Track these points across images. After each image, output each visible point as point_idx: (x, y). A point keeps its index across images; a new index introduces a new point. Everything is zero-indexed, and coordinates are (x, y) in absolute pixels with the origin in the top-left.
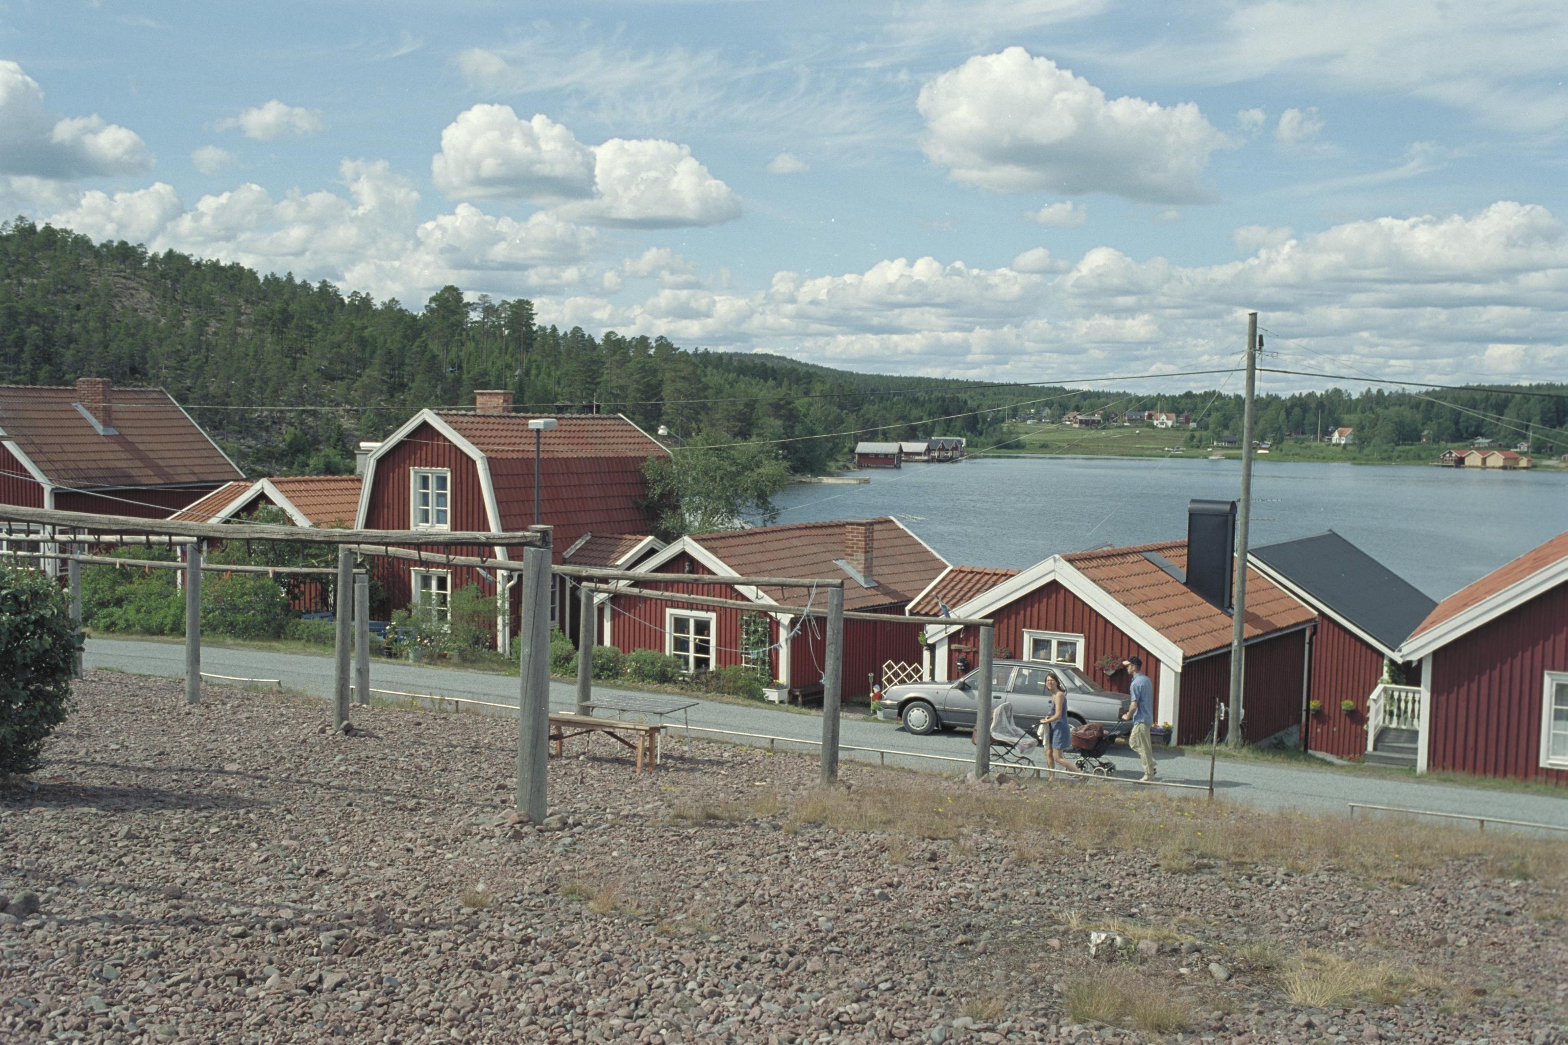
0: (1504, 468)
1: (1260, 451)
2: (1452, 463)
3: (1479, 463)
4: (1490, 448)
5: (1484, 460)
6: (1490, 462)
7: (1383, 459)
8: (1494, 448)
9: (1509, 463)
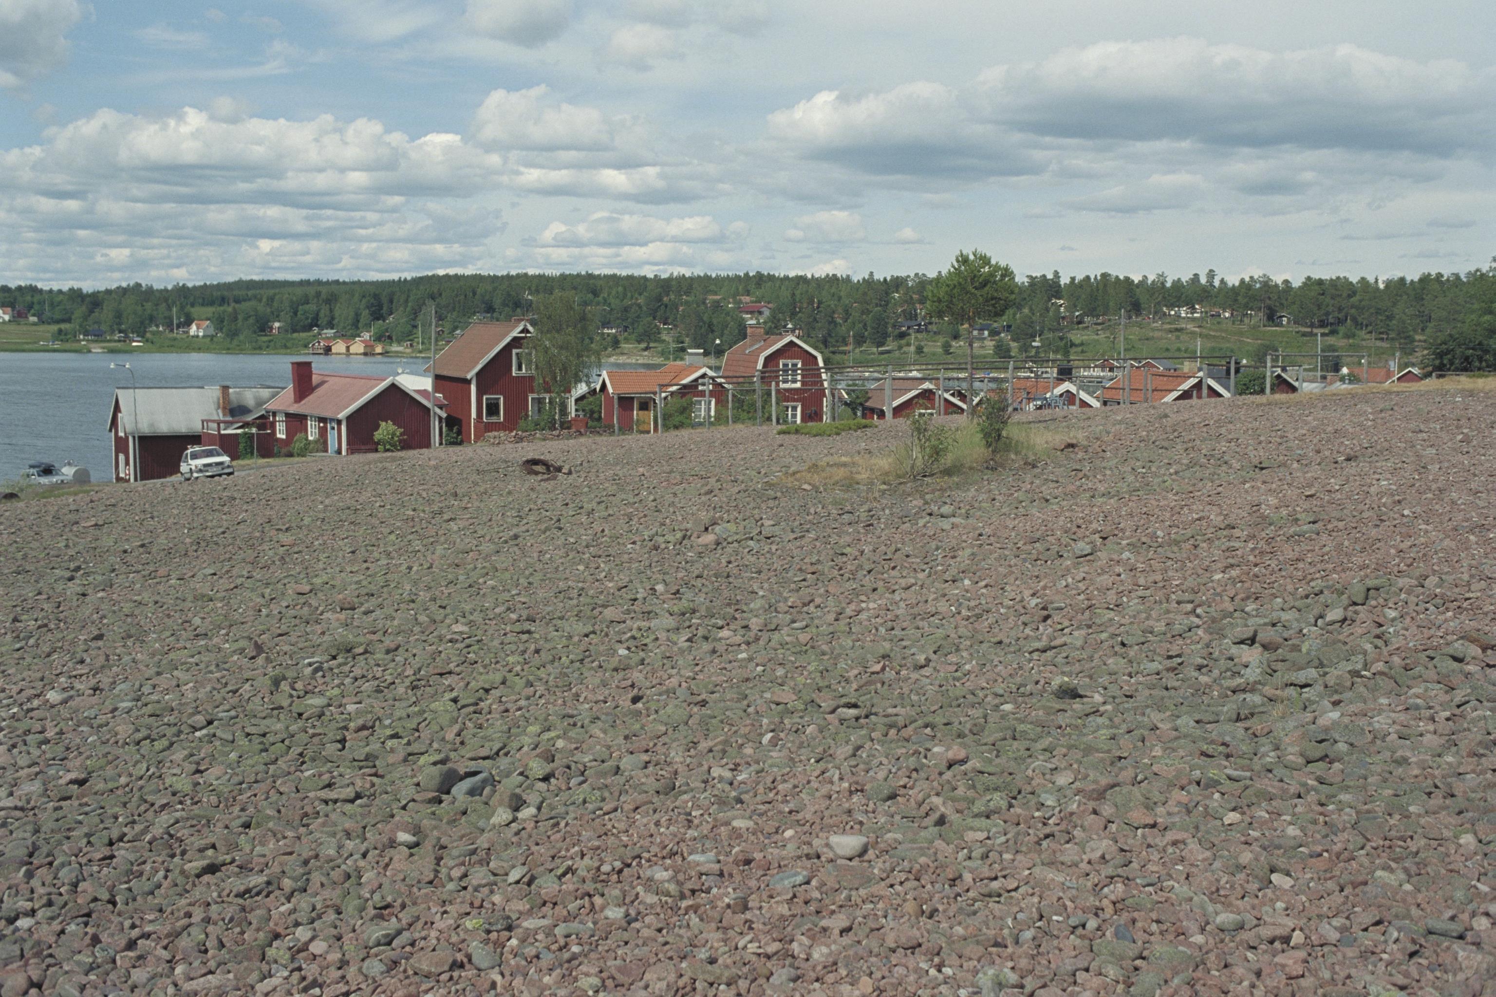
0: (365, 354)
1: (134, 344)
2: (321, 351)
3: (343, 350)
4: (335, 337)
5: (348, 348)
6: (353, 349)
7: (255, 349)
8: (339, 337)
9: (369, 350)
